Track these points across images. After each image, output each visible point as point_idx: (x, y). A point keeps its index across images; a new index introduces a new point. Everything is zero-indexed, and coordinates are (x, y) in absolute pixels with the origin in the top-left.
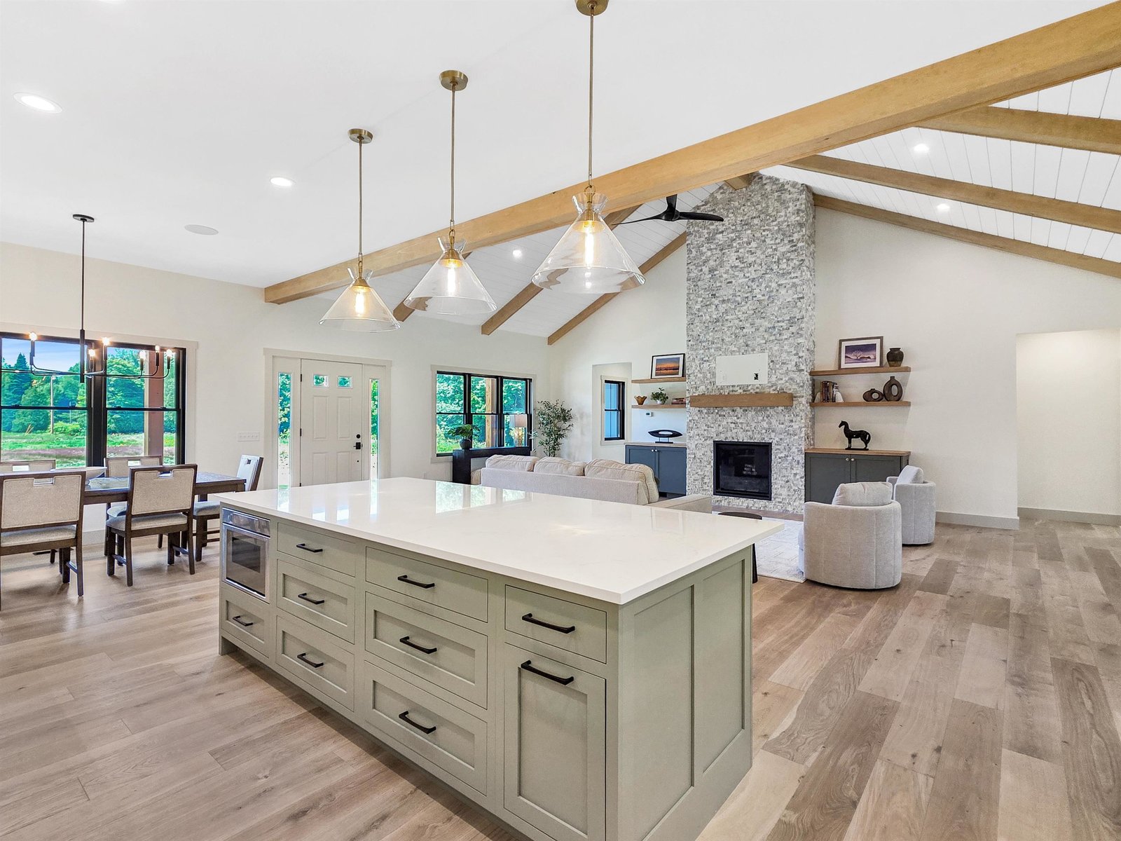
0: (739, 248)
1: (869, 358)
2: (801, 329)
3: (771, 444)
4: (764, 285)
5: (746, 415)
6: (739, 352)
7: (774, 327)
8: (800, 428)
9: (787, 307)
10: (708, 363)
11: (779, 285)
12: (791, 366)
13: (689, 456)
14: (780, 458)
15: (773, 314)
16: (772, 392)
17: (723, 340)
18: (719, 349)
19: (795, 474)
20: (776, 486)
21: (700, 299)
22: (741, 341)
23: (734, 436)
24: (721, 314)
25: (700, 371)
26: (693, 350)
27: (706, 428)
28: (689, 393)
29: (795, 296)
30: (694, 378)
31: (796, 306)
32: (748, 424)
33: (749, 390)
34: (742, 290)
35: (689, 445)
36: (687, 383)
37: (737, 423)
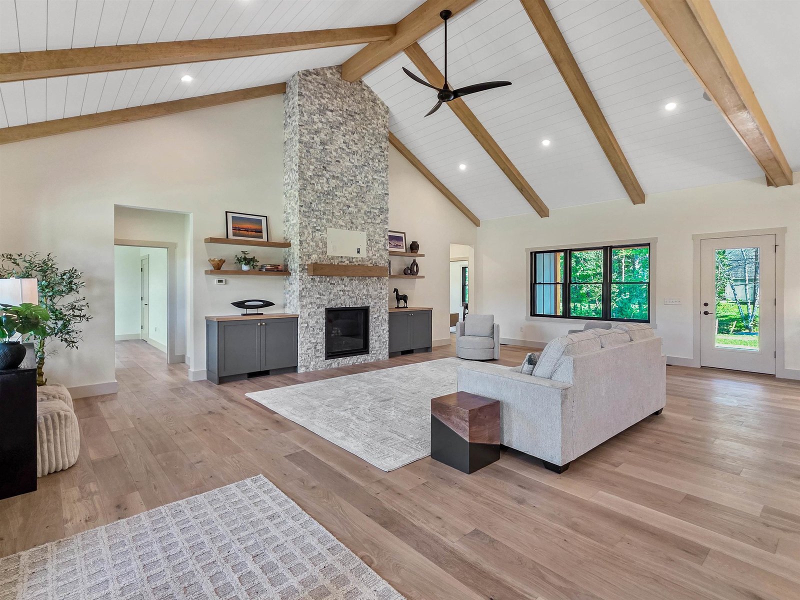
0: (346, 134)
1: (400, 245)
3: (369, 307)
4: (363, 175)
5: (352, 284)
6: (346, 227)
7: (370, 212)
8: (386, 294)
9: (378, 198)
10: (320, 233)
11: (374, 179)
14: (374, 318)
15: (369, 201)
16: (370, 265)
17: (333, 213)
18: (330, 221)
20: (372, 342)
21: (312, 167)
22: (348, 218)
23: (342, 302)
24: (331, 188)
25: (312, 240)
26: (305, 216)
27: (318, 296)
28: (302, 260)
29: (383, 191)
30: (307, 245)
31: (383, 200)
32: (353, 292)
33: (354, 262)
34: (348, 172)
35: (302, 314)
36: (300, 250)
37: (345, 291)
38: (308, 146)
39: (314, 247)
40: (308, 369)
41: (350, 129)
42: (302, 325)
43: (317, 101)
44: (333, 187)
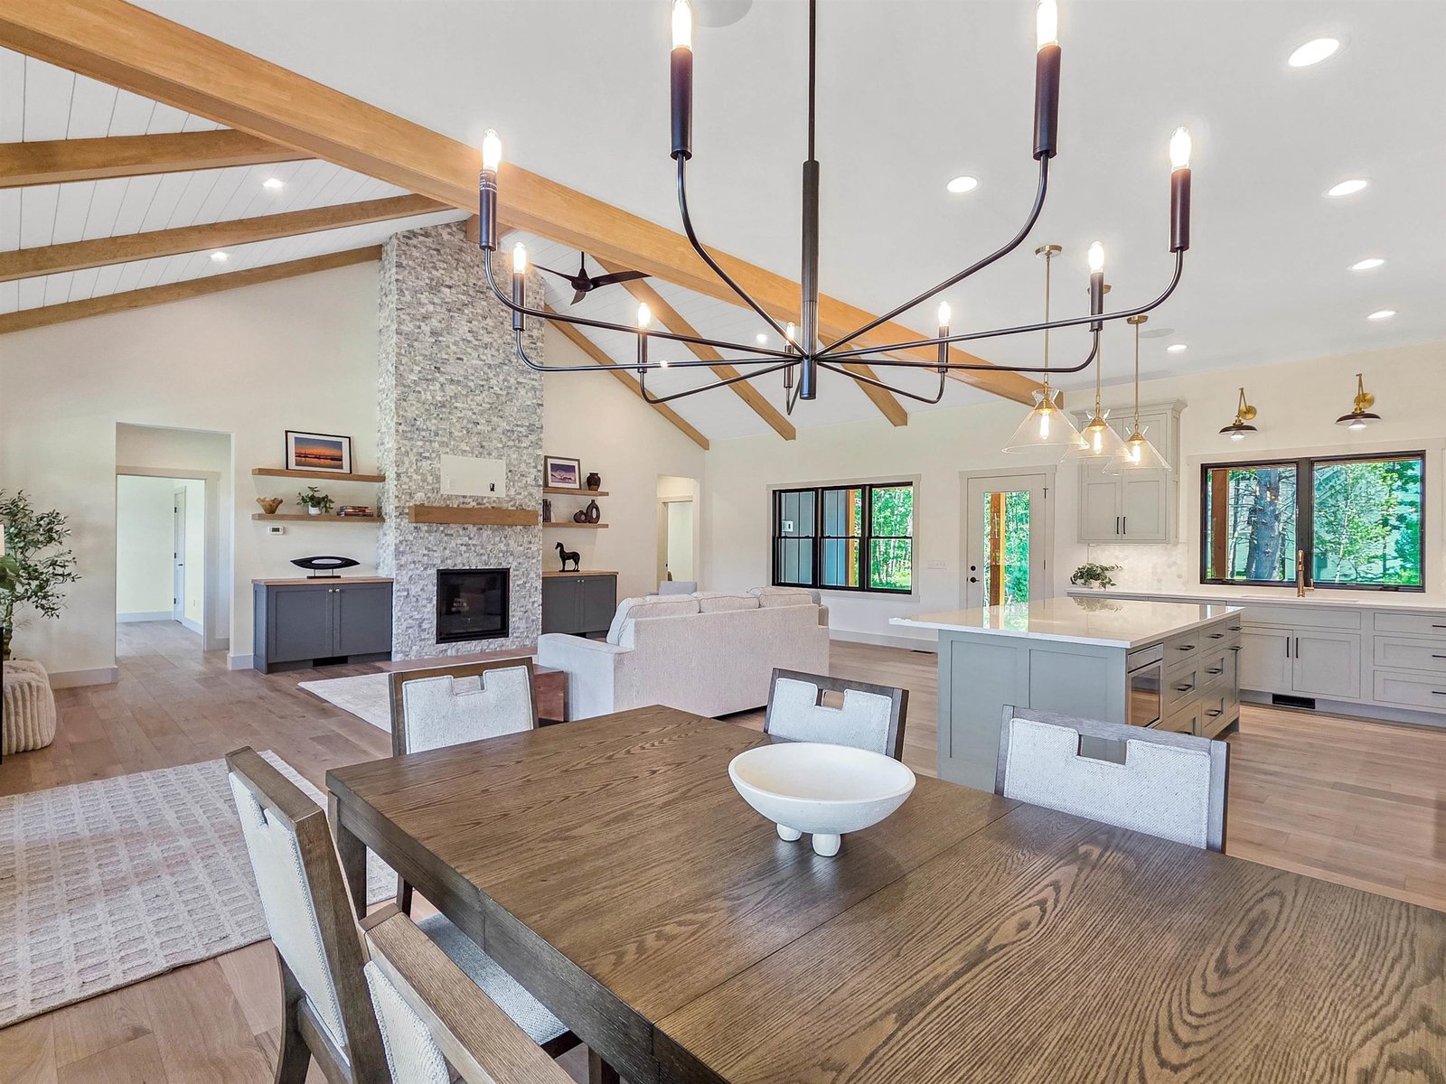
0: (473, 319)
1: (570, 479)
3: (508, 570)
4: (501, 377)
5: (481, 535)
6: (472, 453)
7: (513, 431)
8: (539, 550)
9: (526, 411)
10: (429, 462)
11: (519, 383)
14: (518, 585)
15: (511, 415)
16: (510, 508)
17: (451, 433)
18: (442, 444)
19: (533, 603)
20: (513, 620)
21: (417, 368)
22: (474, 439)
23: (465, 562)
24: (448, 398)
25: (416, 472)
26: (406, 438)
27: (426, 552)
28: (399, 501)
29: (534, 401)
30: (408, 480)
31: (535, 413)
32: (483, 546)
33: (484, 504)
34: (476, 375)
35: (399, 578)
36: (396, 486)
37: (469, 545)
38: (411, 339)
39: (419, 481)
40: (407, 655)
41: (480, 311)
42: (399, 594)
43: (426, 274)
44: (451, 397)
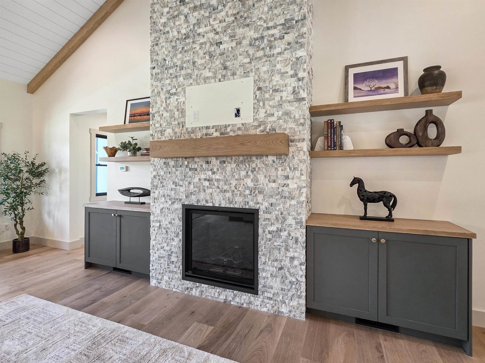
1: (388, 88)
2: (302, 36)
3: (257, 211)
5: (224, 169)
6: (215, 78)
7: (262, 38)
8: (300, 188)
9: (281, 5)
10: (176, 97)
12: (287, 95)
13: (154, 224)
14: (270, 232)
15: (260, 19)
16: (258, 133)
17: (194, 63)
18: (188, 76)
19: (292, 259)
20: (264, 274)
21: (166, 10)
22: (218, 62)
23: (208, 198)
25: (166, 109)
26: (157, 80)
32: (226, 182)
33: (227, 133)
36: (151, 126)
37: (212, 180)
39: (168, 118)
